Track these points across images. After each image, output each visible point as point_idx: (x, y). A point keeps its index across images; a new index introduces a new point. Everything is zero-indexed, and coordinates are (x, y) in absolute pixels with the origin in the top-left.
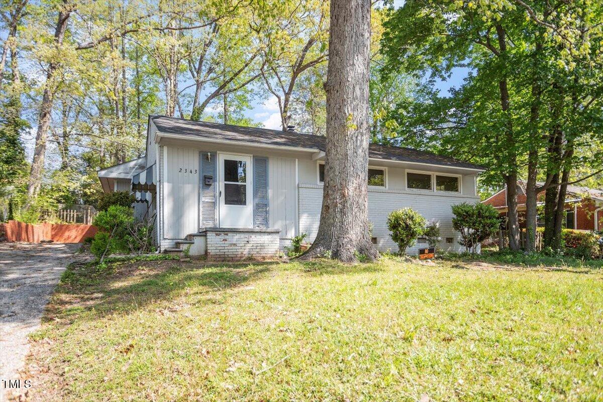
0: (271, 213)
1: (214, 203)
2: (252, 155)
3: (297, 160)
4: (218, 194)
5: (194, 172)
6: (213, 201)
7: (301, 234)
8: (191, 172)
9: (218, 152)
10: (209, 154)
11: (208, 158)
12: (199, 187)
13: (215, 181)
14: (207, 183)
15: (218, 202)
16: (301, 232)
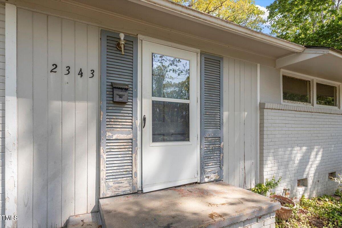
0: (225, 151)
1: (132, 141)
2: (199, 51)
3: (259, 65)
4: (139, 122)
5: (87, 73)
6: (130, 136)
7: (265, 181)
8: (81, 74)
9: (140, 37)
10: (122, 36)
11: (118, 44)
12: (100, 109)
13: (133, 95)
14: (117, 99)
15: (139, 138)
16: (265, 177)
